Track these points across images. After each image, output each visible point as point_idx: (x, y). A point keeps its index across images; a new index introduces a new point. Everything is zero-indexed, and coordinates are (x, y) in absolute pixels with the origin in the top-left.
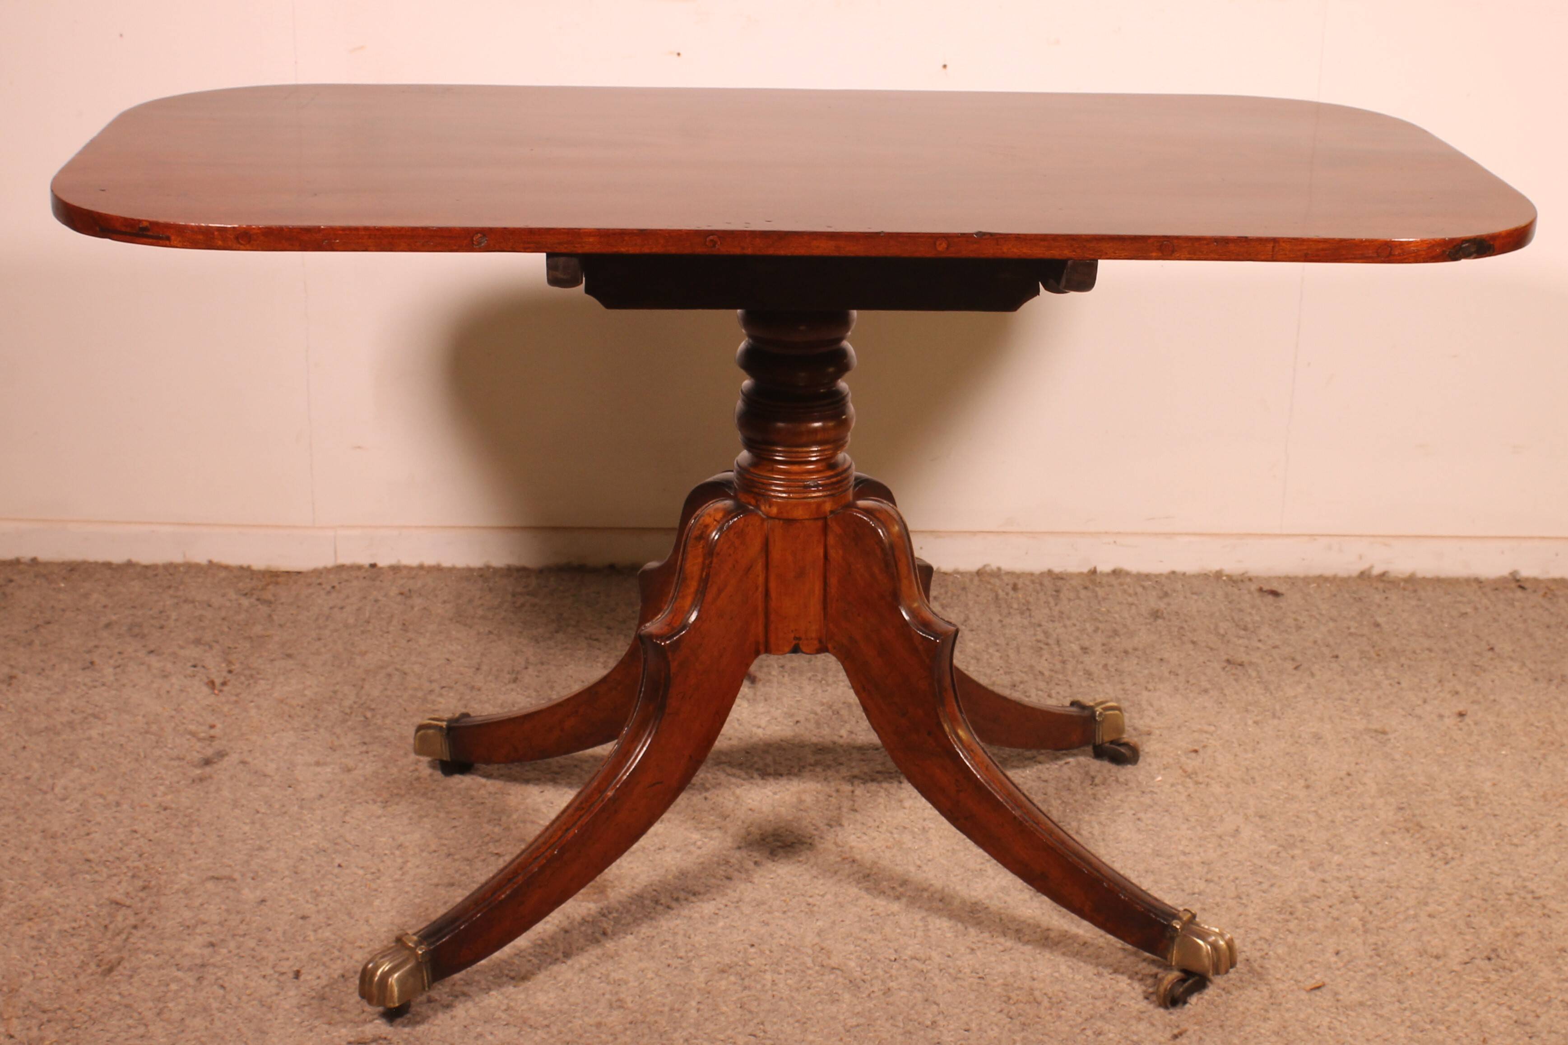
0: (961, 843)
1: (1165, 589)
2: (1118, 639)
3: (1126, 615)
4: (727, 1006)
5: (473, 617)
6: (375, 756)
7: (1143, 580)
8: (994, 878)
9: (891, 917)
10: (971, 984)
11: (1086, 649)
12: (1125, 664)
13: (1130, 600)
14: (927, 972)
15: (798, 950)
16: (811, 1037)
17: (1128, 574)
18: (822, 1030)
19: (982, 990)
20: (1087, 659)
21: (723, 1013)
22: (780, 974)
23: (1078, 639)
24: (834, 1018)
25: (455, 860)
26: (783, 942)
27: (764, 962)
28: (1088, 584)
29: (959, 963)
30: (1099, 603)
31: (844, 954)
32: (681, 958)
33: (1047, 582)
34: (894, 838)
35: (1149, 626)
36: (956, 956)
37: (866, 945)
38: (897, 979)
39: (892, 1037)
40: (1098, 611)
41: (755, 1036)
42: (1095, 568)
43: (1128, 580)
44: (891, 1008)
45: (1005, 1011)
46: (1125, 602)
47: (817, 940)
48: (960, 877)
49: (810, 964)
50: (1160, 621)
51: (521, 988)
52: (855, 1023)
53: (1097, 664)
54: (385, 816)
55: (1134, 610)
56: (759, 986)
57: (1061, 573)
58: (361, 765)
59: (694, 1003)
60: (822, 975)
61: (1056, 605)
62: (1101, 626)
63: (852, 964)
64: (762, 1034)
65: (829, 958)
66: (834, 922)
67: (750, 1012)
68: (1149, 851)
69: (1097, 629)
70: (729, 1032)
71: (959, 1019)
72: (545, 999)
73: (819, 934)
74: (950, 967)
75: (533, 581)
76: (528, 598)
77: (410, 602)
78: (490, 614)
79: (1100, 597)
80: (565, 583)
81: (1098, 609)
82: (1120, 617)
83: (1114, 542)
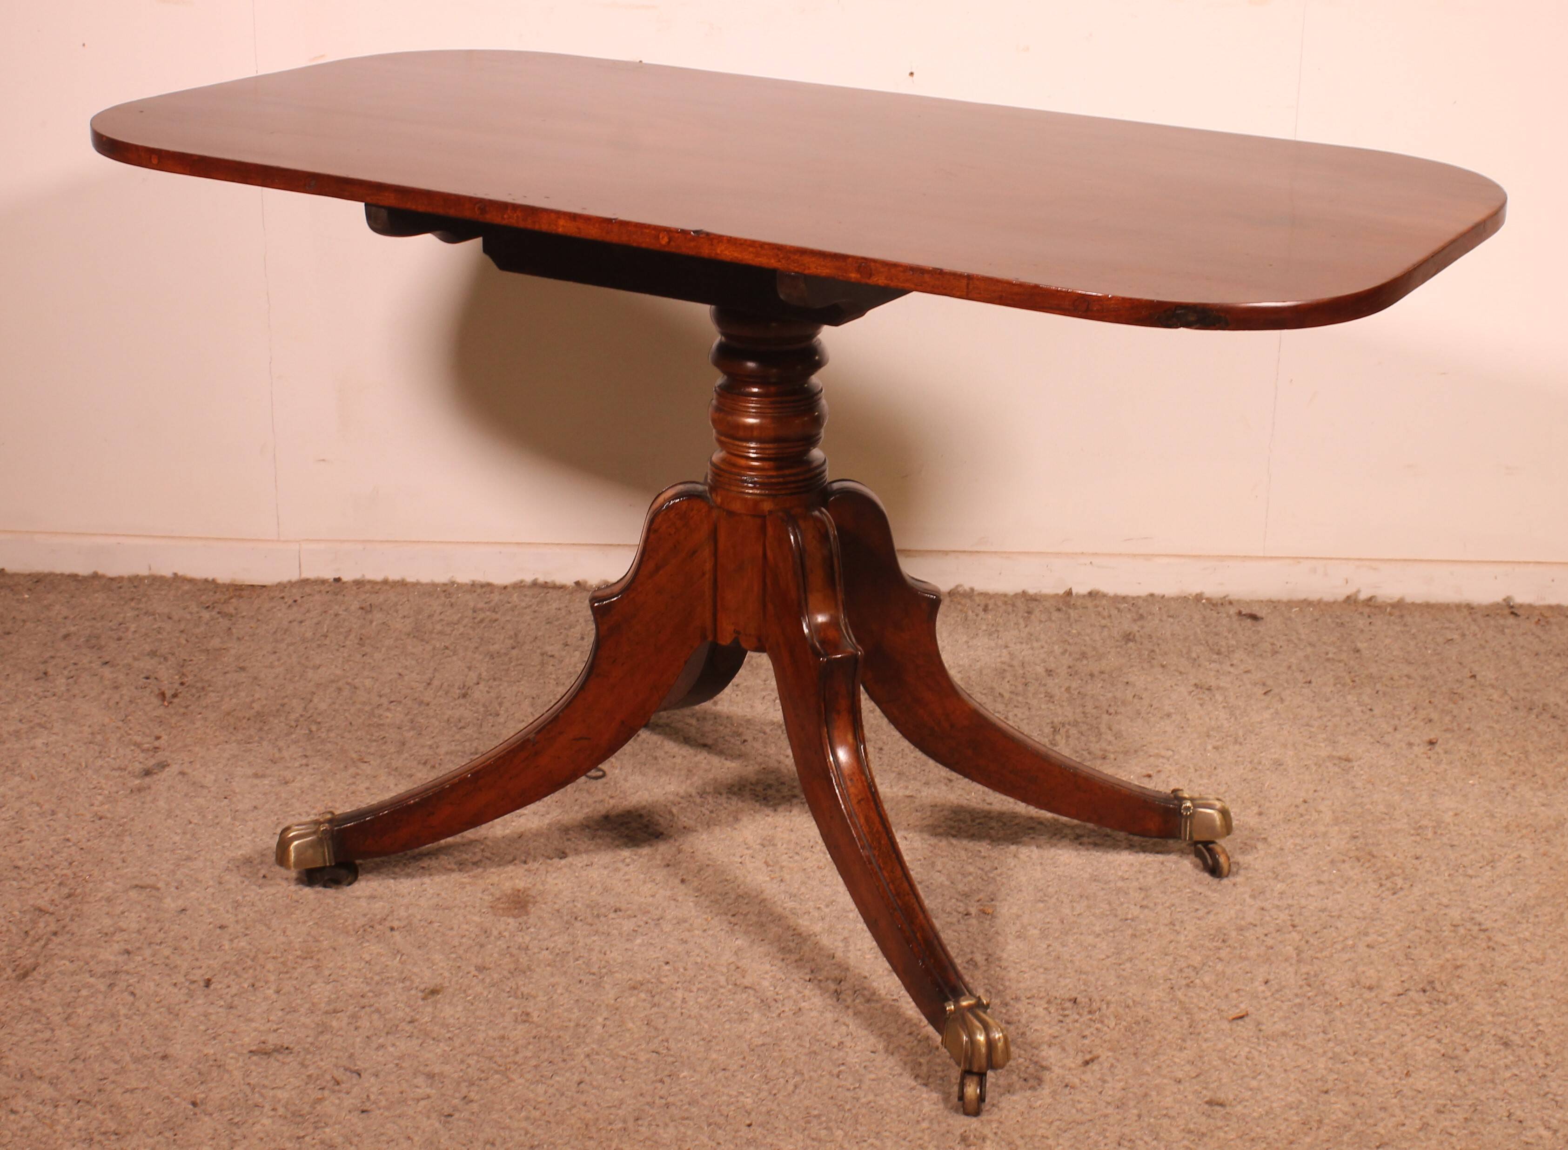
1: (1141, 611)
2: (1085, 662)
3: (1097, 637)
4: (633, 1022)
5: (431, 632)
7: (1119, 602)
11: (1051, 671)
12: (1089, 687)
13: (1103, 622)
15: (713, 969)
16: (714, 1056)
17: (1104, 596)
18: (726, 1049)
20: (1050, 682)
21: (628, 1030)
23: (1044, 661)
24: (739, 1037)
26: (699, 960)
27: (677, 980)
28: (1061, 606)
30: (1071, 625)
32: (594, 974)
33: (1019, 603)
35: (1118, 649)
39: (796, 1057)
40: (1069, 633)
41: (657, 1053)
42: (1071, 589)
43: (1104, 602)
44: (799, 1028)
45: (915, 1035)
46: (1097, 624)
47: (733, 959)
49: (723, 983)
50: (1131, 644)
51: (430, 1001)
52: (760, 1043)
53: (1060, 687)
55: (1105, 633)
56: (668, 1004)
57: (1037, 593)
58: (299, 777)
59: (600, 1019)
60: (735, 993)
61: (1026, 626)
62: (1068, 647)
63: (766, 983)
64: (665, 1051)
65: (744, 977)
66: (753, 942)
67: (656, 1029)
68: (1087, 876)
69: (1064, 652)
70: (632, 1048)
71: (868, 1040)
72: (452, 1012)
73: (736, 953)
75: (496, 597)
76: (488, 613)
77: (370, 616)
78: (448, 630)
79: (1072, 619)
80: (527, 599)
81: (1069, 631)
82: (1091, 639)
83: (1091, 563)
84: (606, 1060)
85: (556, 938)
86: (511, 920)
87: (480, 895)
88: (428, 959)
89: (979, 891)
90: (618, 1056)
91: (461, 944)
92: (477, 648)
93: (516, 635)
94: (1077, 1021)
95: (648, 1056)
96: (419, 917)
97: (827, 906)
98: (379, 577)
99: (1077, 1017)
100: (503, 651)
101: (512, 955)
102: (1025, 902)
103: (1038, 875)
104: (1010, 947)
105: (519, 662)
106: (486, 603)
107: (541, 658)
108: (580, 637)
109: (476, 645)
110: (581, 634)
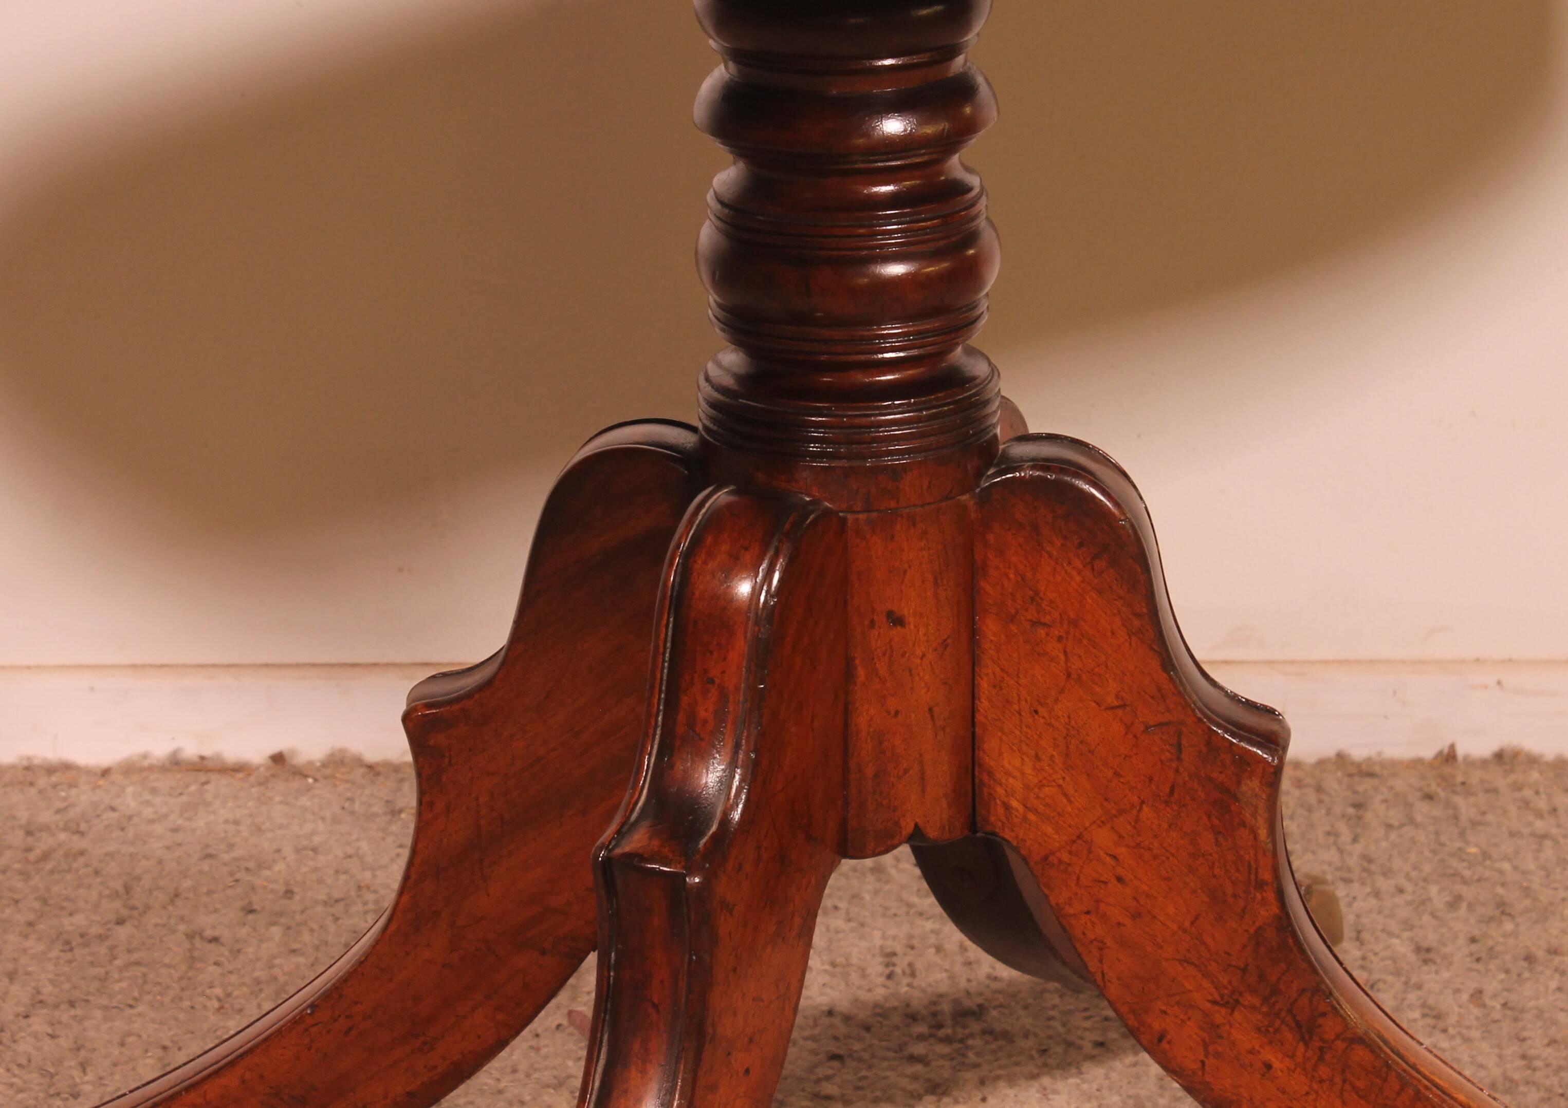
2: (1509, 926)
3: (1529, 864)
11: (1428, 950)
12: (1528, 989)
13: (1540, 825)
17: (1533, 761)
20: (1431, 979)
23: (1408, 925)
28: (1434, 787)
30: (1462, 834)
33: (1332, 782)
40: (1460, 854)
42: (1452, 747)
43: (1535, 776)
46: (1526, 831)
53: (1458, 991)
55: (1549, 852)
57: (1369, 759)
61: (1355, 840)
62: (1464, 890)
69: (1455, 902)
75: (83, 797)
76: (63, 836)
79: (1463, 818)
80: (158, 800)
81: (1460, 849)
82: (1515, 868)
83: (1499, 683)
92: (30, 924)
93: (128, 889)
100: (95, 930)
105: (134, 957)
106: (58, 811)
107: (187, 945)
108: (282, 889)
109: (31, 917)
110: (287, 884)
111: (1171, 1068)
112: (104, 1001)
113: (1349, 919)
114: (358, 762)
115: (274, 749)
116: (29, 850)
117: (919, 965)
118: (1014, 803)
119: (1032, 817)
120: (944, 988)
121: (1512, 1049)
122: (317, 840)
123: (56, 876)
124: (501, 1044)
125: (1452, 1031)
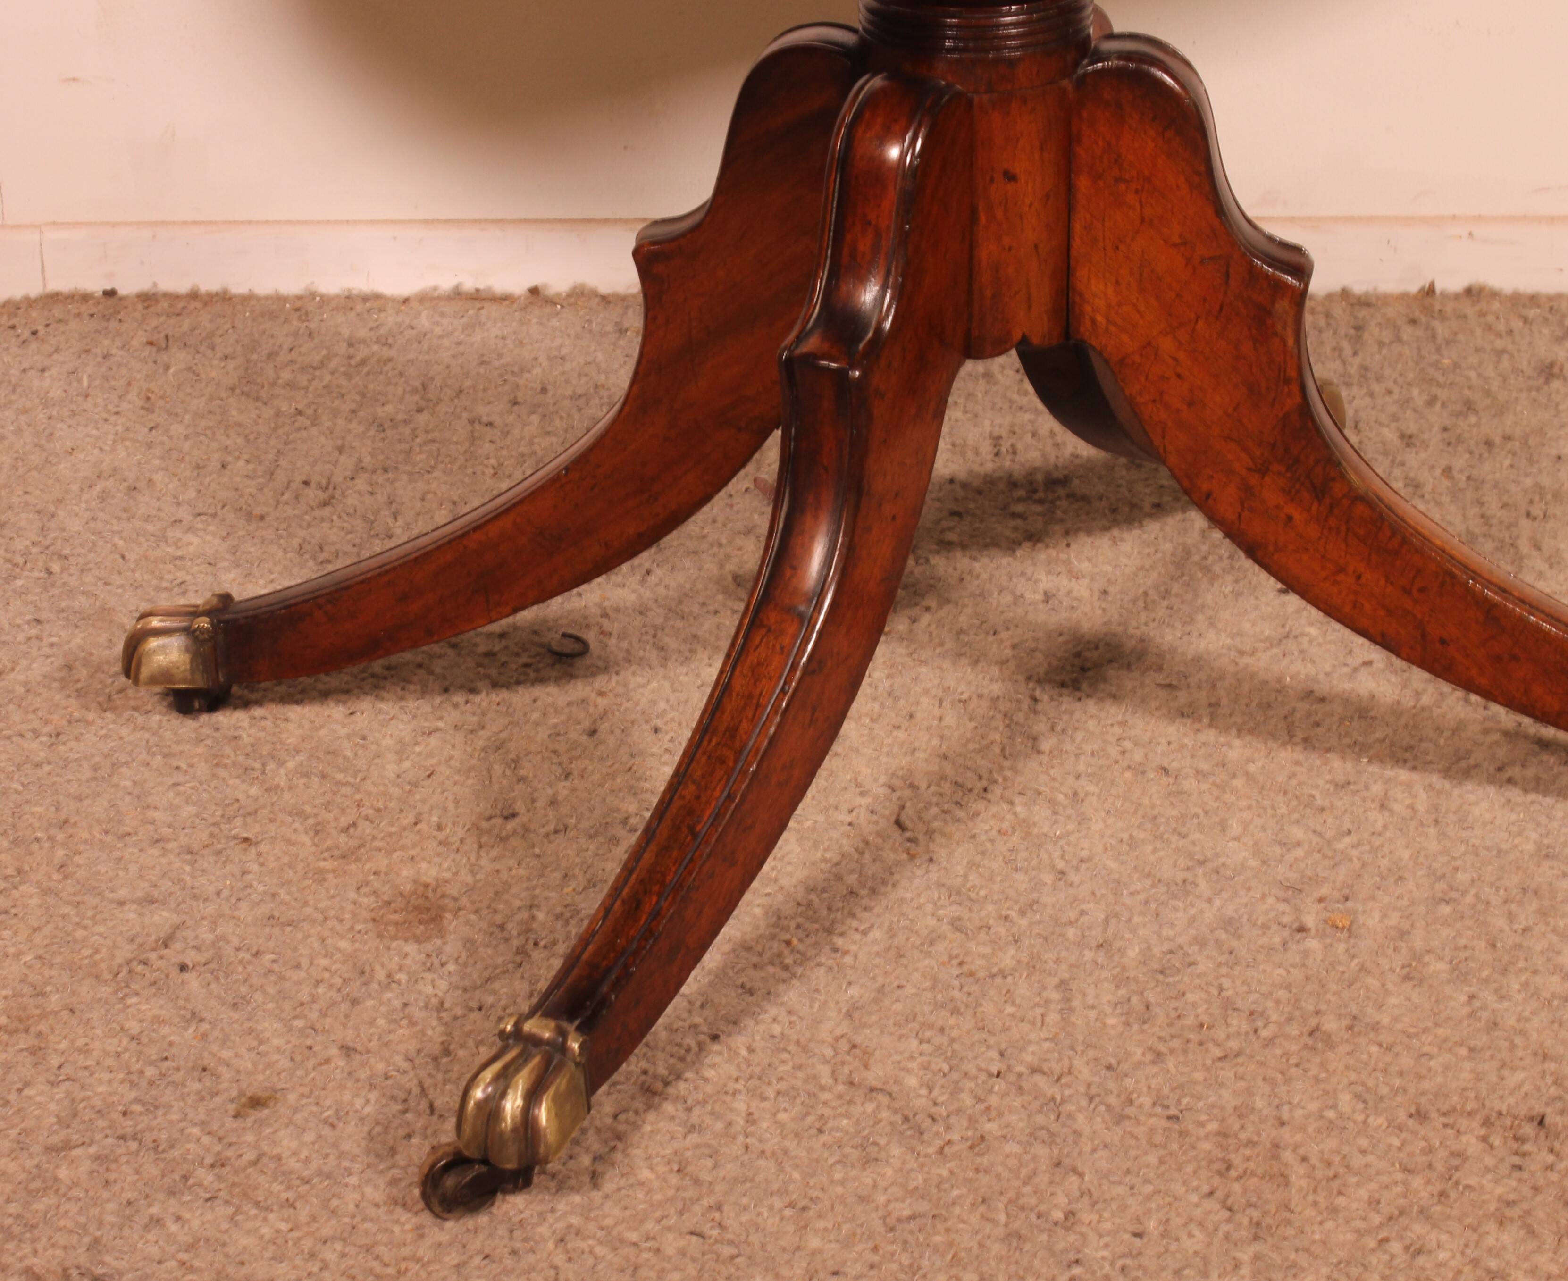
0: (1149, 826)
2: (1473, 419)
3: (1490, 372)
4: (651, 1168)
5: (273, 384)
6: (52, 645)
7: (1524, 306)
8: (1210, 901)
9: (998, 980)
10: (1152, 1131)
11: (1410, 437)
12: (1487, 467)
13: (1499, 344)
14: (1063, 1101)
15: (805, 1049)
16: (814, 1242)
17: (1494, 294)
18: (838, 1226)
19: (1175, 1146)
20: (1412, 459)
21: (642, 1184)
22: (764, 1099)
23: (1395, 418)
24: (863, 1199)
25: (165, 852)
26: (777, 1029)
27: (735, 1074)
28: (1417, 314)
29: (1129, 1083)
30: (1438, 350)
31: (897, 1058)
33: (1339, 311)
34: (1015, 814)
35: (1534, 394)
36: (1125, 1067)
37: (944, 1040)
38: (1000, 1115)
39: (981, 1245)
40: (1436, 365)
41: (701, 1235)
42: (1432, 284)
43: (1496, 305)
44: (984, 1179)
45: (1219, 1194)
46: (1488, 348)
47: (844, 1028)
48: (1141, 897)
49: (826, 1080)
50: (1556, 384)
51: (250, 1120)
52: (907, 1213)
53: (1432, 467)
54: (49, 763)
55: (1505, 363)
56: (719, 1126)
57: (1366, 294)
58: (24, 663)
59: (586, 1160)
60: (850, 1102)
61: (1355, 354)
62: (1439, 392)
63: (912, 1081)
64: (715, 1233)
65: (866, 1066)
66: (881, 990)
67: (697, 1182)
68: (1530, 847)
69: (1431, 401)
70: (650, 1226)
71: (1124, 1208)
72: (294, 1145)
73: (849, 1015)
74: (1108, 1092)
75: (390, 319)
76: (375, 348)
77: (164, 357)
78: (303, 379)
79: (1440, 339)
80: (445, 321)
81: (1437, 362)
82: (1479, 375)
83: (1470, 234)
84: (599, 1250)
85: (497, 985)
86: (411, 948)
87: (352, 895)
88: (251, 1030)
89: (1316, 881)
90: (622, 1240)
91: (314, 999)
92: (353, 412)
93: (424, 386)
94: (1551, 1168)
95: (682, 1243)
96: (235, 941)
97: (1022, 913)
98: (182, 287)
99: (1550, 1158)
100: (400, 417)
101: (412, 1023)
102: (1412, 903)
103: (1434, 846)
104: (1393, 1001)
105: (430, 436)
106: (371, 329)
107: (469, 428)
108: (539, 388)
109: (354, 406)
110: (542, 383)
111: (1215, 519)
112: (409, 468)
113: (1349, 413)
114: (594, 293)
115: (531, 284)
116: (350, 357)
117: (1019, 446)
118: (1099, 318)
119: (1112, 328)
120: (1037, 464)
121: (1473, 511)
122: (564, 351)
123: (371, 377)
124: (706, 499)
125: (1427, 496)
